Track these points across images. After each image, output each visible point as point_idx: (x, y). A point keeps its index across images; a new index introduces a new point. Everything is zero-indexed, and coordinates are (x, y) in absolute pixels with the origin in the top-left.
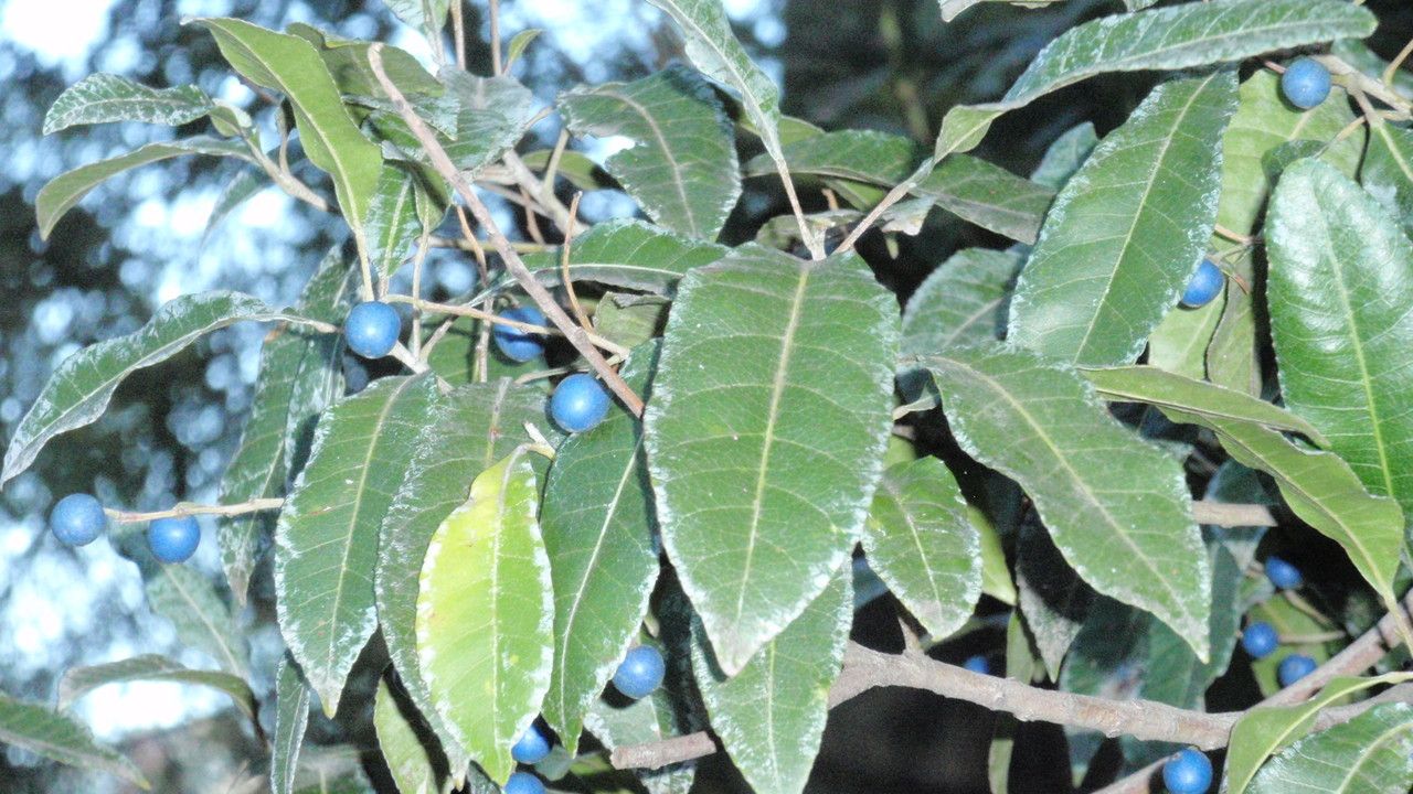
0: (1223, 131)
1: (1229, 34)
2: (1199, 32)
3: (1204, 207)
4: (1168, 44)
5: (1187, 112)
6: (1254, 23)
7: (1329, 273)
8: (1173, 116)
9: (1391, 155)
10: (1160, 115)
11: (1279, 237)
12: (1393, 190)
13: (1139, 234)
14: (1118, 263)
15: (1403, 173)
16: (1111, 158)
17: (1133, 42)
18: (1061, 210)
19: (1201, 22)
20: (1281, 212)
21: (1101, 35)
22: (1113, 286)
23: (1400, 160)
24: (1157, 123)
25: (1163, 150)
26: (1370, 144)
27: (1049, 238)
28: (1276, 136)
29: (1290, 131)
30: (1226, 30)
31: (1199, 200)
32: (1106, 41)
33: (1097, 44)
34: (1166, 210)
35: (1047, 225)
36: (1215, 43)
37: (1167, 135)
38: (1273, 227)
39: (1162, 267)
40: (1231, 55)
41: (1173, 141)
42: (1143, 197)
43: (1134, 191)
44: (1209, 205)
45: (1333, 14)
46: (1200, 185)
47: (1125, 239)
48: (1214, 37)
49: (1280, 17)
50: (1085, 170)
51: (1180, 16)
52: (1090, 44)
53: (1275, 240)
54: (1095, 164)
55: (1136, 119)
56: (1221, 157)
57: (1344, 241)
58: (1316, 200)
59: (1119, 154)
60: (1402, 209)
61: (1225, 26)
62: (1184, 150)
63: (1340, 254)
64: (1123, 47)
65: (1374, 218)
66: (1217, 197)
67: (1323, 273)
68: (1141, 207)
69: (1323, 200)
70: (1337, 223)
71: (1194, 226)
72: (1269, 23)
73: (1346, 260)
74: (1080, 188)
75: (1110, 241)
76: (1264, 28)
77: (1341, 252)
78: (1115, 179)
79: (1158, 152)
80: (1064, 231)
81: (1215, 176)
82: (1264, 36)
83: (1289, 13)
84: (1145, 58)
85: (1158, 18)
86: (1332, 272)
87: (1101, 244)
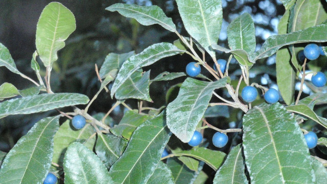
0: (54, 136)
1: (45, 104)
2: (36, 103)
3: (48, 158)
4: (28, 107)
5: (44, 131)
6: (53, 101)
7: (82, 176)
8: (40, 132)
9: (104, 142)
10: (36, 132)
11: (67, 166)
12: (104, 153)
13: (30, 166)
14: (24, 175)
15: (107, 148)
16: (22, 144)
17: (17, 107)
18: (7, 159)
19: (37, 100)
20: (68, 158)
21: (8, 105)
22: (22, 181)
23: (106, 144)
24: (36, 134)
25: (37, 142)
26: (98, 139)
27: (3, 168)
28: (73, 138)
29: (77, 136)
30: (45, 103)
31: (47, 156)
32: (10, 107)
33: (7, 107)
34: (38, 159)
35: (3, 164)
36: (41, 107)
37: (38, 137)
38: (65, 163)
39: (36, 176)
40: (45, 109)
41: (40, 139)
42: (31, 155)
43: (28, 154)
44: (50, 157)
45: (76, 97)
46: (47, 152)
47: (26, 167)
48: (41, 105)
49: (60, 99)
50: (14, 148)
51: (32, 98)
52: (5, 107)
53: (66, 166)
54: (18, 146)
55: (30, 133)
56: (53, 144)
57: (87, 167)
58: (78, 155)
59: (24, 143)
60: (107, 158)
61: (44, 101)
62: (43, 142)
63: (85, 170)
64: (14, 108)
65: (95, 160)
66: (52, 155)
67: (80, 176)
68: (30, 158)
69: (80, 155)
70: (84, 161)
71: (46, 164)
72: (57, 101)
73: (87, 172)
74: (13, 153)
75: (21, 168)
76: (56, 102)
77: (86, 170)
78: (23, 150)
79: (36, 142)
80: (8, 165)
81: (51, 149)
82: (55, 104)
83: (64, 97)
84: (20, 111)
85: (25, 100)
86: (83, 176)
87: (19, 169)
